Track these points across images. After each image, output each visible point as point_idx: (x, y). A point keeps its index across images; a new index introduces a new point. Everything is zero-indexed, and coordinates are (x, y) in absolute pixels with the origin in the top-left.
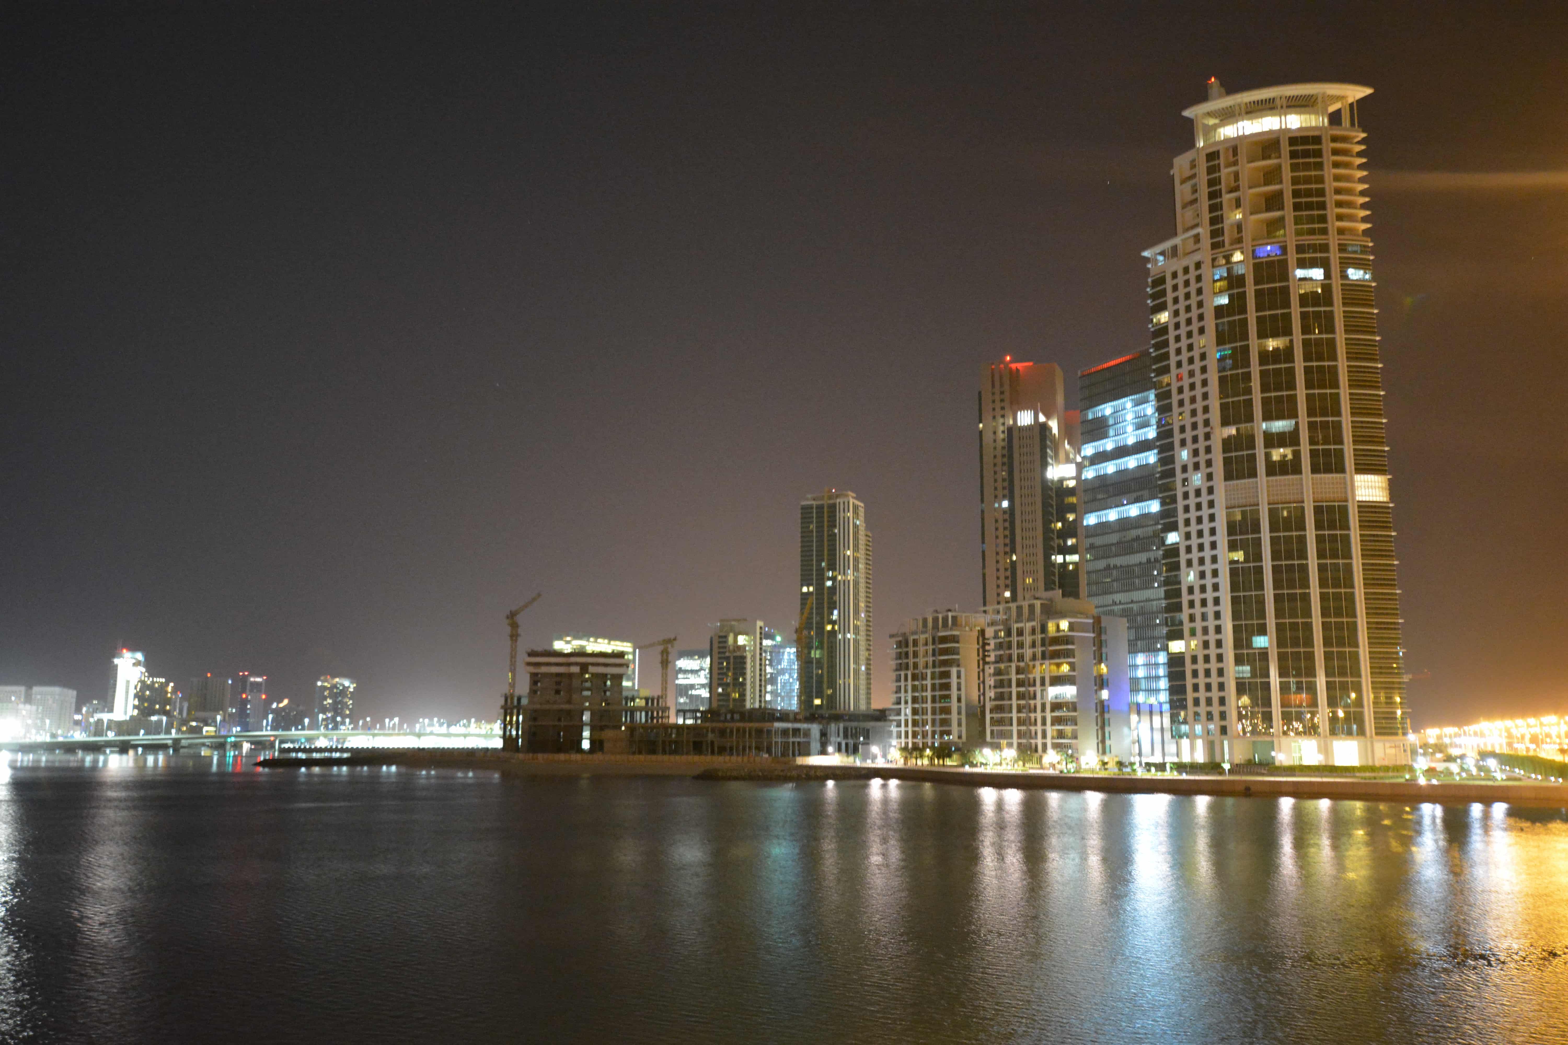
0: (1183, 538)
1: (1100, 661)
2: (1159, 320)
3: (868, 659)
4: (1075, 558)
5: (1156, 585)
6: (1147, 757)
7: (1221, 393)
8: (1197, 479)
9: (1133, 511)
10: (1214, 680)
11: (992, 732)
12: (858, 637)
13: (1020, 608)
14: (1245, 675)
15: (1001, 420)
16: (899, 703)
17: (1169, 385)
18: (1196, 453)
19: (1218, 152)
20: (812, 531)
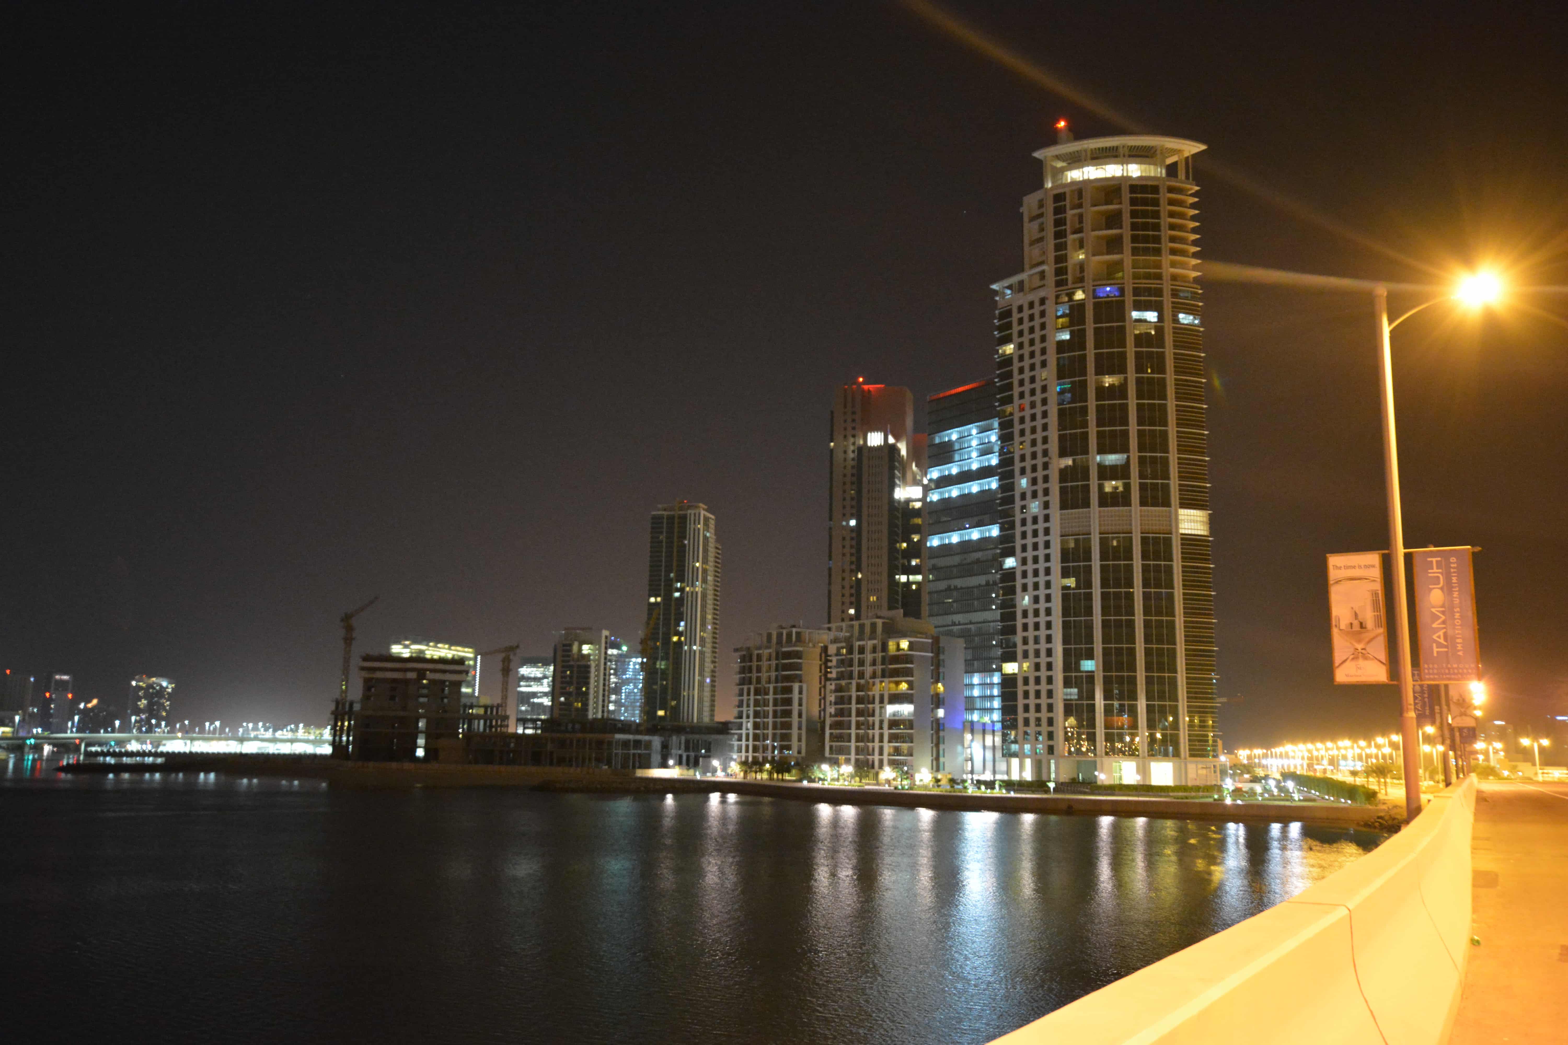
0: (1020, 563)
1: (937, 681)
2: (1005, 351)
3: (713, 671)
4: (919, 578)
5: (994, 607)
6: (979, 774)
7: (1060, 424)
8: (1035, 507)
9: (975, 534)
10: (1044, 701)
11: (831, 747)
12: (704, 649)
13: (862, 627)
14: (1072, 697)
15: (852, 440)
16: (741, 717)
17: (1011, 414)
18: (1034, 481)
19: (1065, 193)
20: (662, 542)
